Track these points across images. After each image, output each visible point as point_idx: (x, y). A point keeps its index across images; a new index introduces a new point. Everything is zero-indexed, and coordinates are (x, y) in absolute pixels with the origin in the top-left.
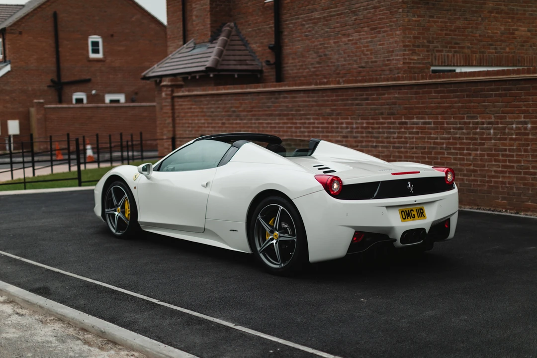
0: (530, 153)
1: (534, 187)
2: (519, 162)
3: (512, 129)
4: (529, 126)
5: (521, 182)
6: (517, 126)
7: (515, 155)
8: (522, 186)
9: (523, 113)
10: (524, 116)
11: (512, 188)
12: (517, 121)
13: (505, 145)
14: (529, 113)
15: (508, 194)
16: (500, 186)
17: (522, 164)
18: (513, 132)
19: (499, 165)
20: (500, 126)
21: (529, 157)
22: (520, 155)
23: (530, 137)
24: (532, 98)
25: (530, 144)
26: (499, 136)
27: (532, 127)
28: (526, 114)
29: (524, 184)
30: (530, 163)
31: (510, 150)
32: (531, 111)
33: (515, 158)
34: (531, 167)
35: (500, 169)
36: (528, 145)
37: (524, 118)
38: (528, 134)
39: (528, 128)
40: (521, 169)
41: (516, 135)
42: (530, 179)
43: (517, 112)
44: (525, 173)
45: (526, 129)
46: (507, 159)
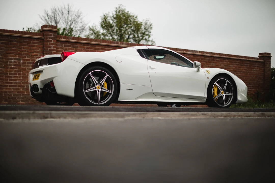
0: (21, 76)
1: (23, 94)
2: (15, 80)
3: (12, 62)
4: (22, 61)
5: (16, 91)
6: (15, 61)
7: (13, 76)
8: (17, 93)
9: (18, 54)
10: (19, 56)
11: (11, 95)
12: (14, 58)
13: (7, 71)
14: (22, 54)
15: (9, 98)
16: (3, 93)
17: (17, 81)
18: (12, 64)
19: (3, 82)
20: (4, 60)
21: (21, 77)
22: (16, 76)
23: (22, 67)
24: (24, 47)
25: (22, 71)
26: (3, 66)
27: (23, 62)
28: (19, 55)
29: (18, 92)
30: (22, 81)
31: (10, 74)
32: (22, 53)
33: (13, 78)
34: (22, 83)
35: (4, 84)
36: (21, 71)
37: (19, 57)
38: (20, 66)
39: (21, 62)
40: (16, 84)
41: (14, 66)
42: (22, 90)
43: (15, 54)
44: (19, 86)
45: (19, 63)
46: (8, 78)
